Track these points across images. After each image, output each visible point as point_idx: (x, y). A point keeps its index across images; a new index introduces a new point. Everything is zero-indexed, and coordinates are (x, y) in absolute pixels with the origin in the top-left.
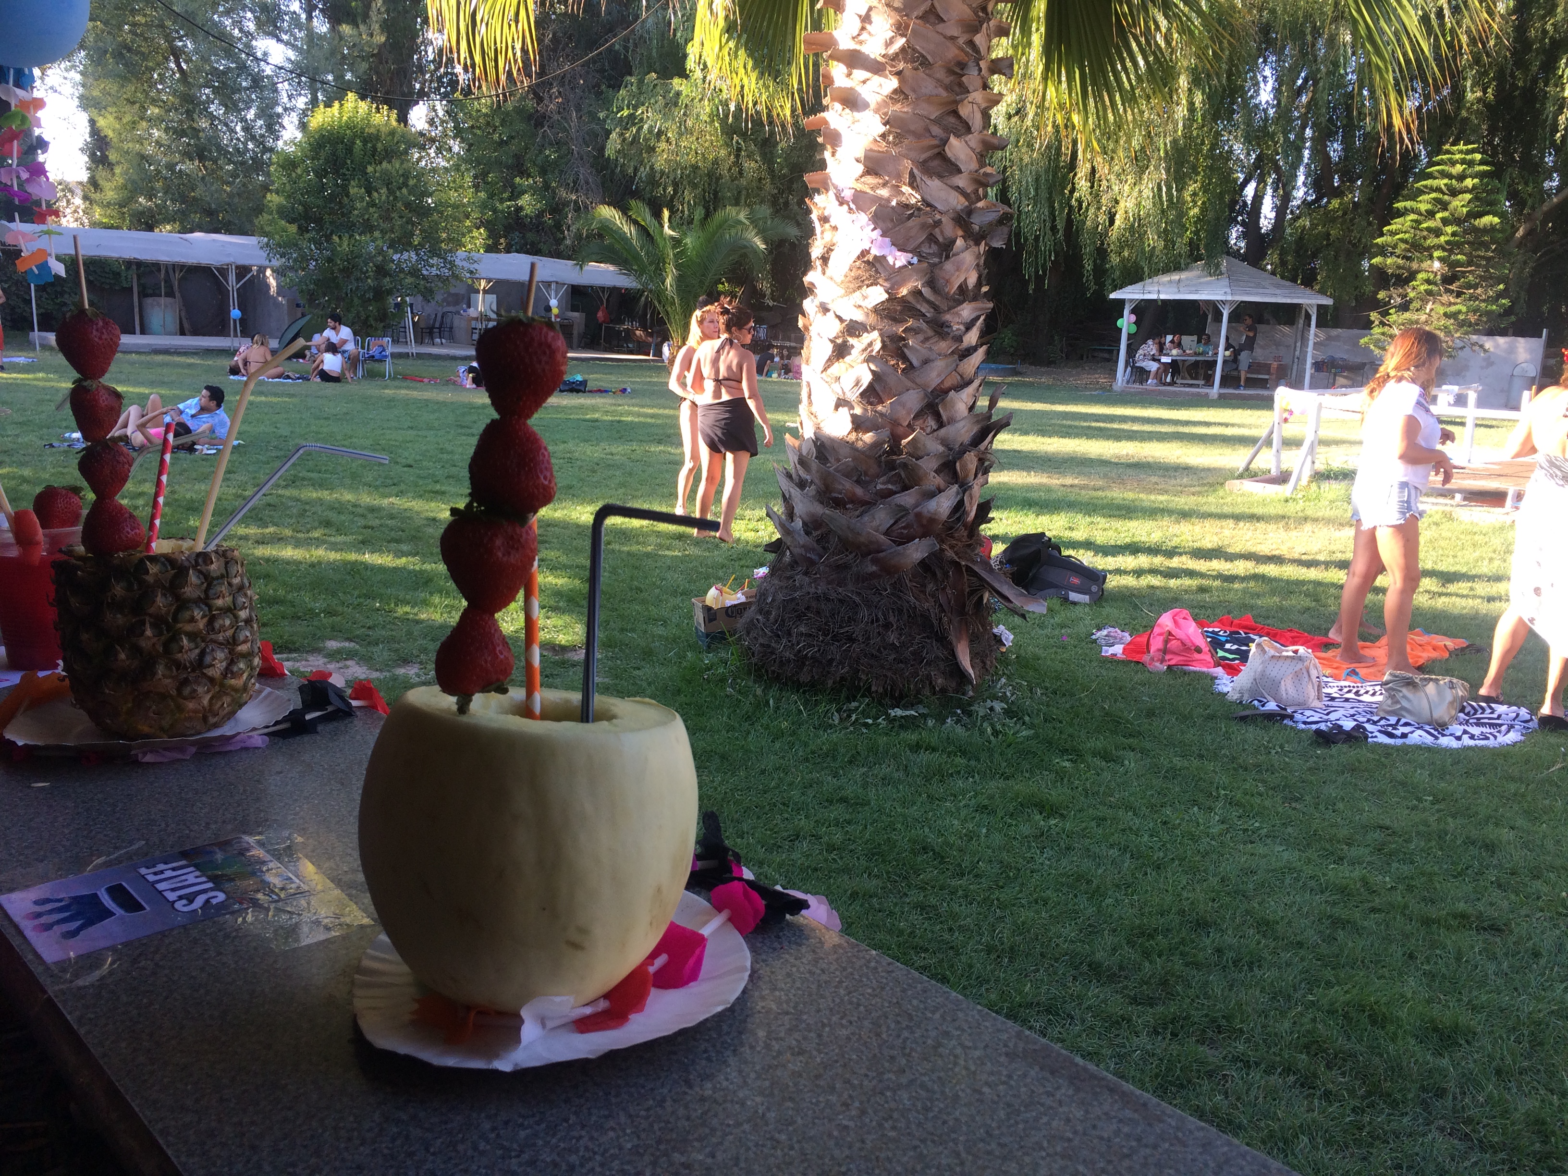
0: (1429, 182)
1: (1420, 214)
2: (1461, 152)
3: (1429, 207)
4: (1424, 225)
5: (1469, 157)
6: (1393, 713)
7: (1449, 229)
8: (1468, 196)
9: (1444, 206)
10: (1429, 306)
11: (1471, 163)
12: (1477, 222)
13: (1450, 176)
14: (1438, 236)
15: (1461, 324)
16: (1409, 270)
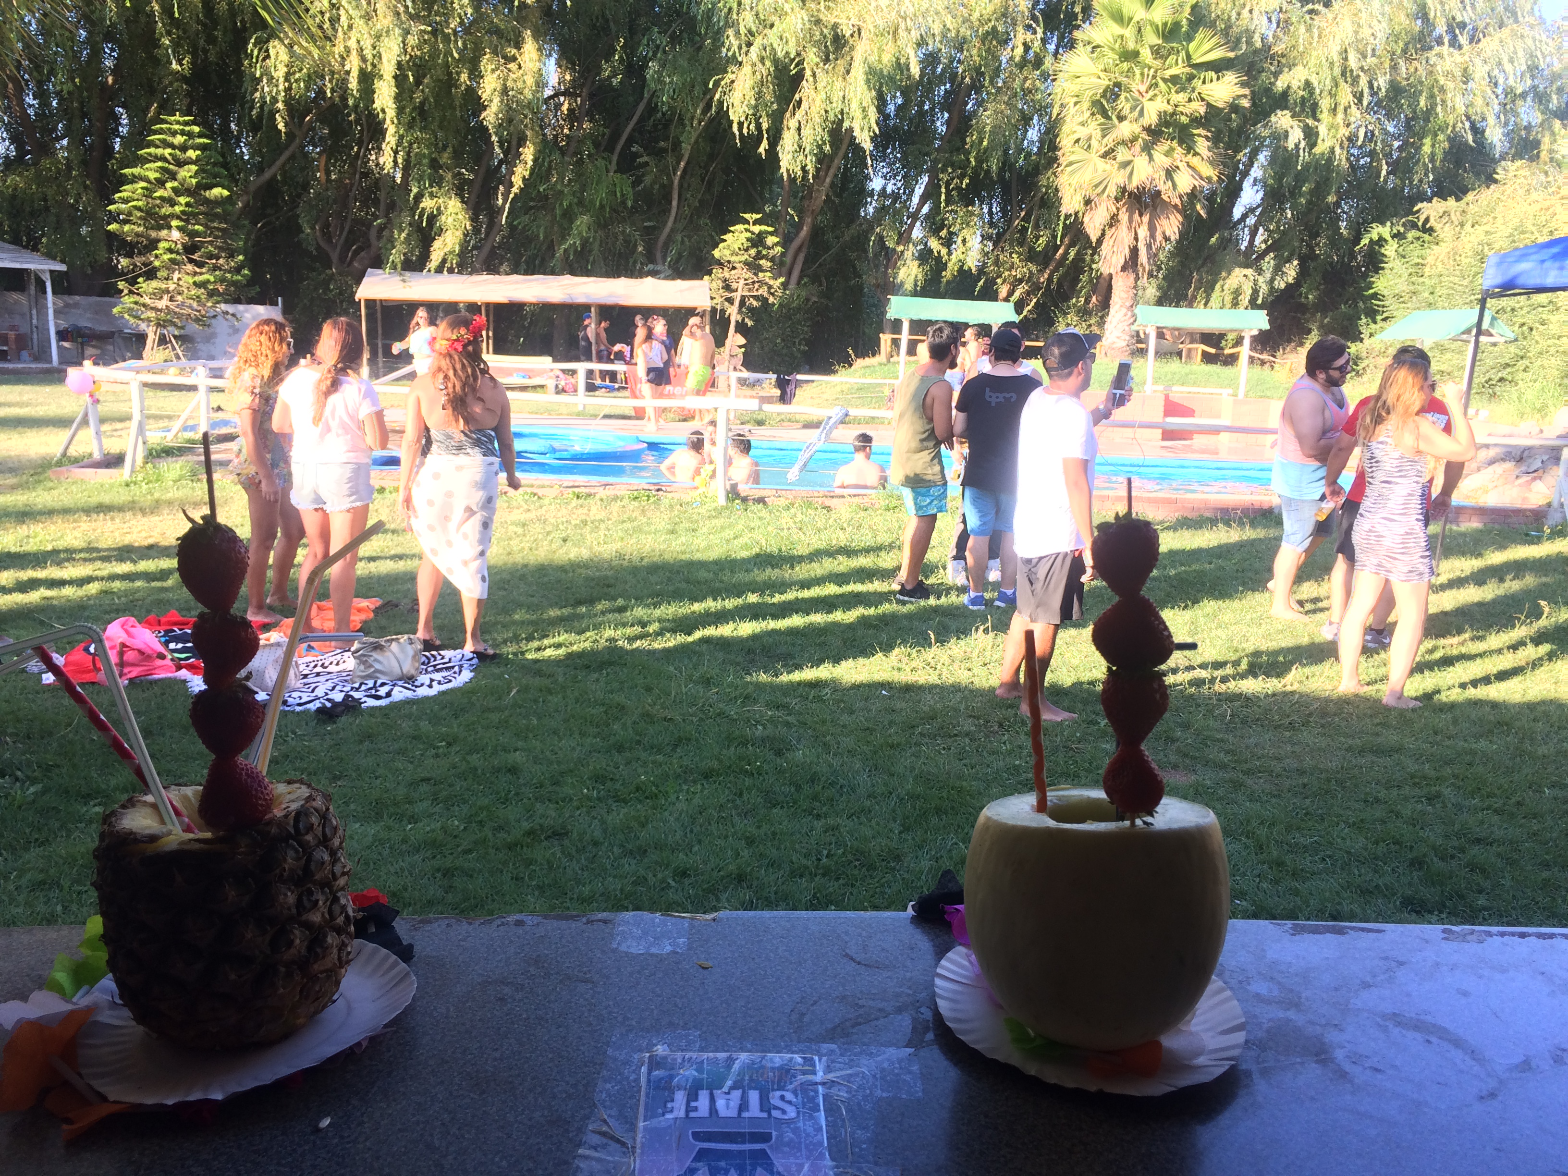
0: (152, 150)
1: (149, 181)
2: (178, 123)
3: (157, 175)
4: (157, 194)
5: (187, 128)
6: (369, 677)
7: (183, 200)
8: (194, 168)
9: (173, 176)
10: (176, 275)
11: (190, 135)
12: (207, 194)
13: (172, 146)
14: (172, 206)
15: (211, 294)
16: (148, 238)
